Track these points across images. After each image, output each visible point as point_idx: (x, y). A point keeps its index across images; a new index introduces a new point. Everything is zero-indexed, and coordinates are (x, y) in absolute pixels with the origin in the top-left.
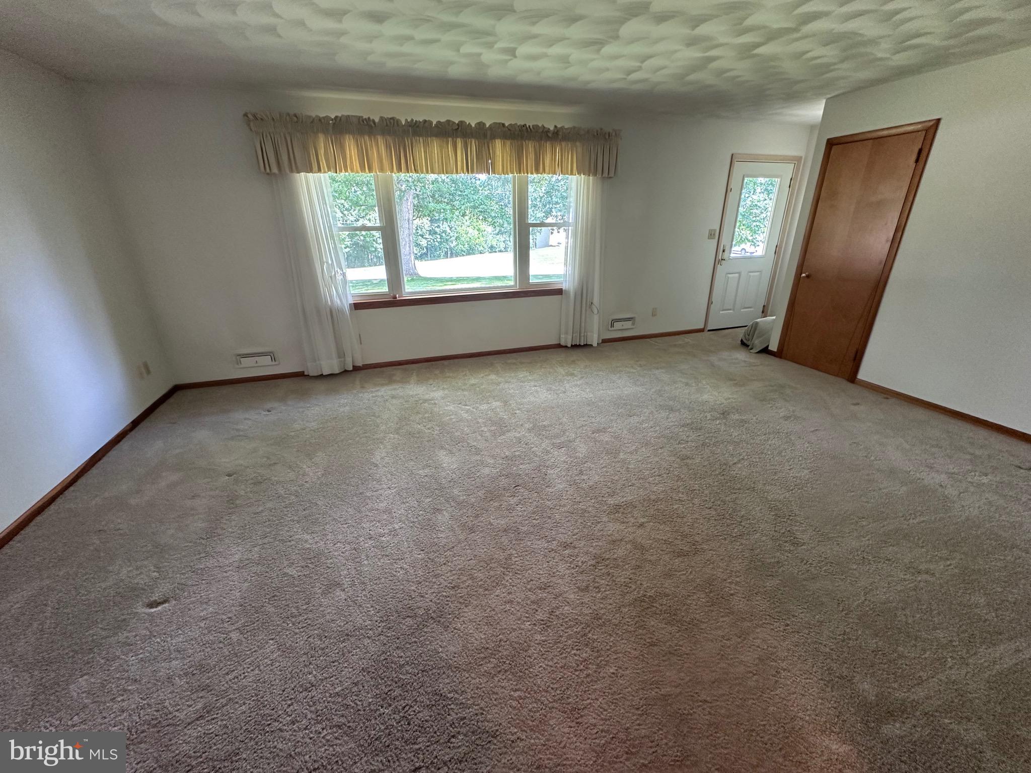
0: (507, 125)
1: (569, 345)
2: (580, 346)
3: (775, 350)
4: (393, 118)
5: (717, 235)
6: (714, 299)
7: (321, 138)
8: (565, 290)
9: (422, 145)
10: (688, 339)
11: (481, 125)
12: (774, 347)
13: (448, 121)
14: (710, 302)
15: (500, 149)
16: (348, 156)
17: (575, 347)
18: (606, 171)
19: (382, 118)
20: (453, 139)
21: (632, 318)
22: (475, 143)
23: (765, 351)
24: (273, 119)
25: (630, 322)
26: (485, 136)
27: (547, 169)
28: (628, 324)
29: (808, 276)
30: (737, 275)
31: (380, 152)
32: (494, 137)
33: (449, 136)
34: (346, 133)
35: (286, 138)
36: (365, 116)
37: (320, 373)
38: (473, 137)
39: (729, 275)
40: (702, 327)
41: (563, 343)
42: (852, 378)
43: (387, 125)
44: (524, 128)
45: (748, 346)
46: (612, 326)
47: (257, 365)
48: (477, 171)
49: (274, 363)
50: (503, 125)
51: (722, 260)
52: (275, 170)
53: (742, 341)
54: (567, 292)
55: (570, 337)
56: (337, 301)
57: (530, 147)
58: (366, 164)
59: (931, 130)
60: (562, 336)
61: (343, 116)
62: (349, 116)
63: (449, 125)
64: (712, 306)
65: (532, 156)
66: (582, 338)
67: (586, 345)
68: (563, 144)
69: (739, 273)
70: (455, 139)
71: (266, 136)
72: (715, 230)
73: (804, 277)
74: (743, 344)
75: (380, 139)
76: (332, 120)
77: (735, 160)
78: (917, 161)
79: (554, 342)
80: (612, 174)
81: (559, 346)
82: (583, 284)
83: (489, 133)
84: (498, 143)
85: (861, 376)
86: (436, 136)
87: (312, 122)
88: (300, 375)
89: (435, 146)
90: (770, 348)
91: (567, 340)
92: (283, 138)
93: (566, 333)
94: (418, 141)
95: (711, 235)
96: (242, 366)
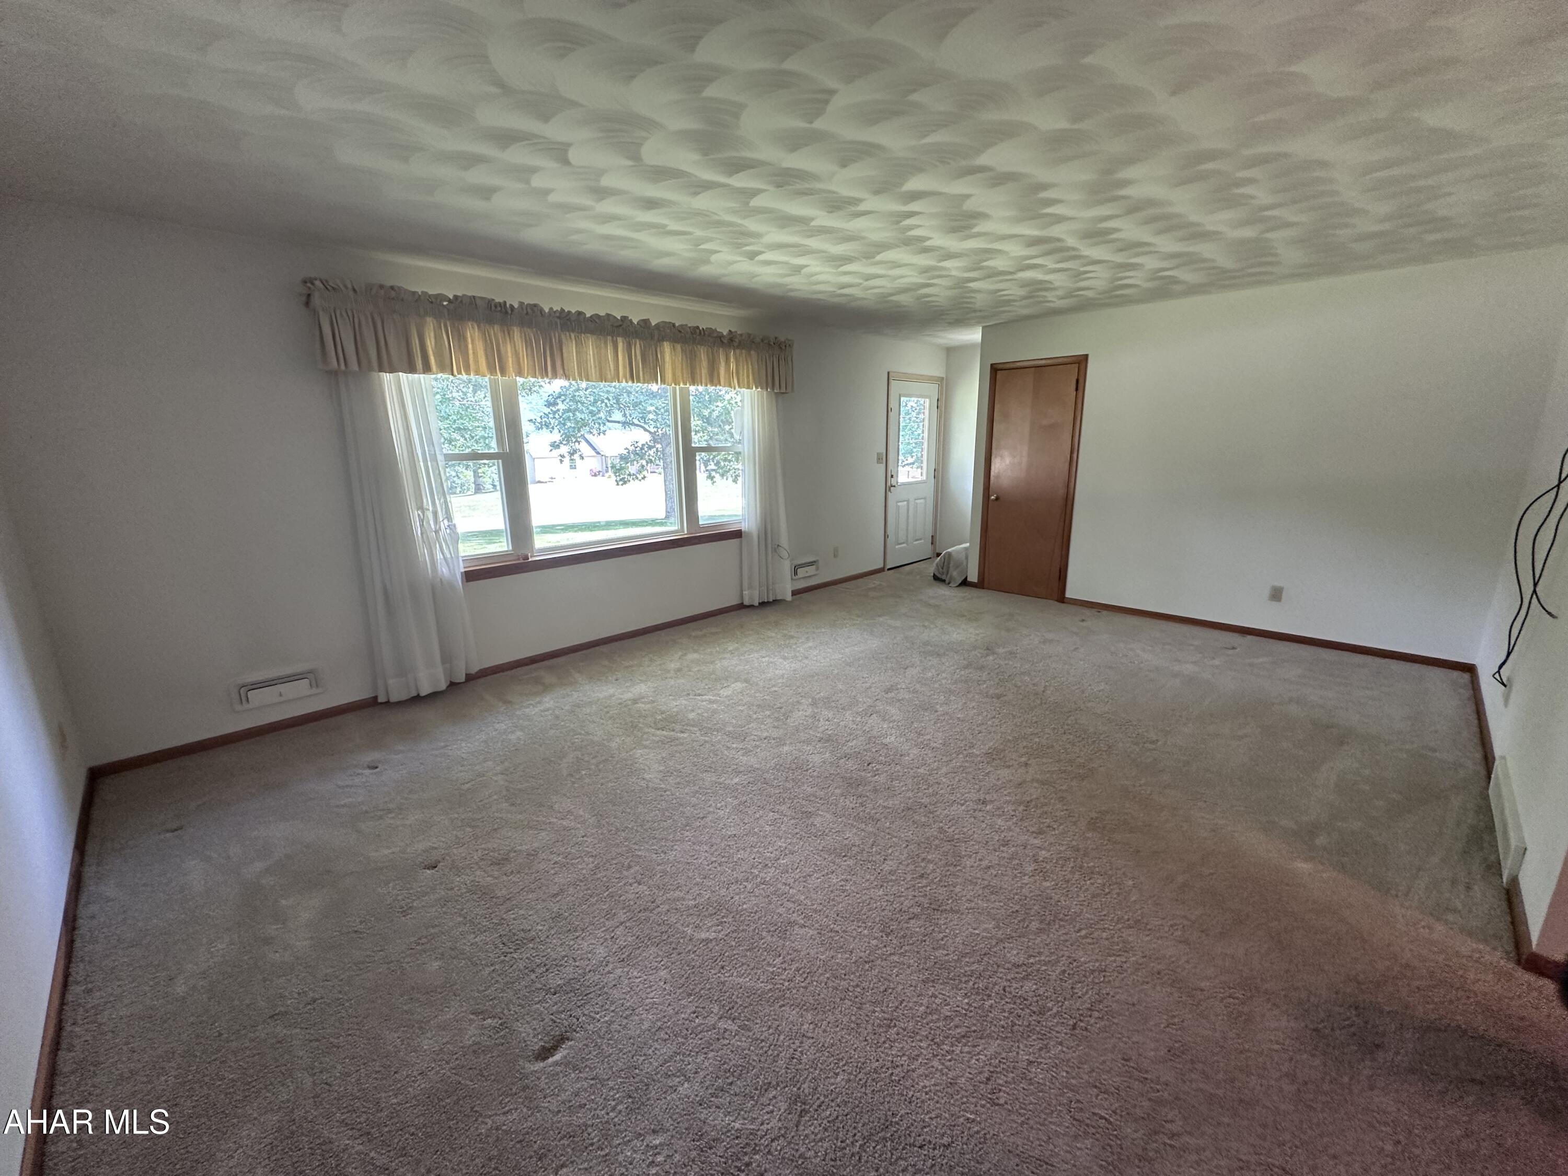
0: (677, 325)
1: (756, 604)
2: (768, 602)
3: (976, 581)
4: (535, 305)
5: (885, 459)
6: (889, 532)
7: (430, 325)
8: (745, 532)
9: (574, 342)
10: (874, 581)
11: (646, 322)
12: (973, 577)
13: (608, 315)
14: (886, 536)
15: (669, 354)
16: (471, 352)
17: (763, 604)
18: (783, 385)
19: (521, 304)
20: (612, 337)
21: (815, 562)
22: (640, 345)
23: (965, 583)
24: (354, 290)
25: (814, 567)
26: (652, 337)
27: (722, 383)
28: (811, 570)
29: (997, 499)
30: (905, 503)
31: (517, 348)
32: (662, 339)
33: (608, 334)
34: (469, 320)
35: (373, 319)
36: (498, 299)
37: (414, 694)
38: (637, 337)
39: (899, 504)
40: (882, 566)
41: (746, 602)
42: (1061, 598)
43: (527, 313)
44: (698, 331)
45: (944, 581)
46: (796, 573)
47: (282, 699)
48: (644, 380)
49: (314, 691)
50: (674, 325)
51: (892, 486)
52: (354, 366)
53: (934, 575)
54: (749, 534)
55: (756, 593)
56: (443, 570)
57: (703, 354)
58: (497, 364)
59: (1081, 362)
60: (744, 592)
61: (464, 295)
62: (474, 297)
63: (609, 320)
64: (888, 541)
65: (705, 364)
66: (771, 592)
67: (776, 602)
68: (738, 351)
69: (908, 501)
70: (615, 338)
71: (341, 314)
72: (882, 454)
73: (993, 500)
74: (936, 578)
75: (516, 332)
76: (450, 301)
77: (891, 378)
78: (1077, 389)
79: (734, 601)
80: (789, 389)
81: (741, 607)
82: (765, 522)
83: (656, 332)
84: (667, 347)
85: (1069, 594)
86: (592, 332)
87: (417, 301)
88: (372, 703)
89: (591, 346)
90: (969, 579)
91: (752, 596)
92: (370, 320)
93: (750, 587)
94: (568, 338)
95: (879, 460)
96: (250, 706)
